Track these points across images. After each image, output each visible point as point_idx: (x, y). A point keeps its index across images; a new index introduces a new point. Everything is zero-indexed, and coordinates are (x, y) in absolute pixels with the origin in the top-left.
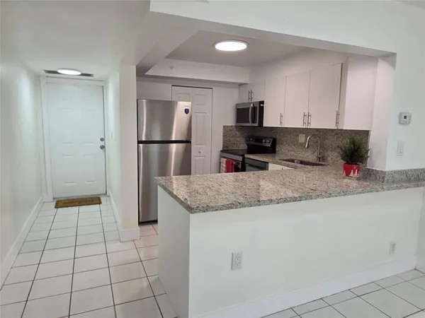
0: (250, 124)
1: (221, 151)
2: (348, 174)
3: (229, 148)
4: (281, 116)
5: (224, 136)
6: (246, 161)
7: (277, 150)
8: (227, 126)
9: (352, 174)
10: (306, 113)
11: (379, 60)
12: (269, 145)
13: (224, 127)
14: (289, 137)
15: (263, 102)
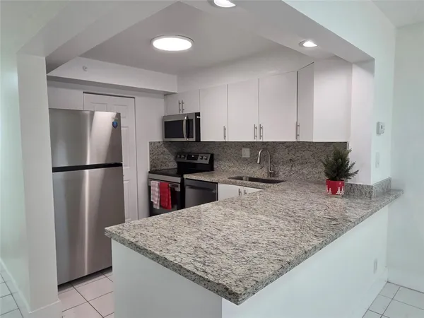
0: (185, 139)
1: (149, 172)
2: (334, 192)
3: (158, 168)
4: (225, 129)
5: (152, 153)
6: (186, 182)
7: (215, 167)
8: (154, 143)
9: (339, 192)
10: (257, 126)
11: (354, 66)
12: (207, 162)
13: (151, 143)
14: (229, 151)
15: (198, 114)
